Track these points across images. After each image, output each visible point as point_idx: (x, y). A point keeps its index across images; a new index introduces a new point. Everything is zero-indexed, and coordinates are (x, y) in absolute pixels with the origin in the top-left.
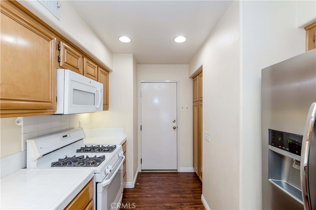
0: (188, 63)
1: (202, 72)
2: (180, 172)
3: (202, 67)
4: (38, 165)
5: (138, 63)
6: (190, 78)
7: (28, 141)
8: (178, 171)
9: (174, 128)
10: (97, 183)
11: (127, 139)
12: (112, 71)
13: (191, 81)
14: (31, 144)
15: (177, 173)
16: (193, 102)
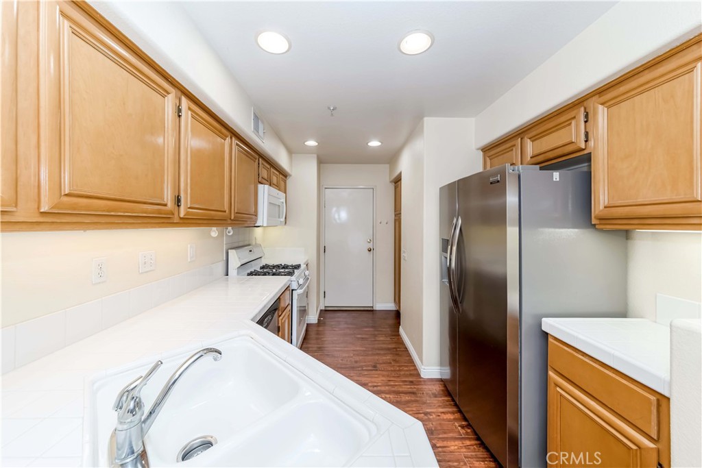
0: (388, 163)
1: (400, 180)
2: (377, 309)
3: (401, 173)
4: (238, 274)
5: (321, 162)
6: (391, 182)
7: (229, 251)
8: (374, 309)
9: (370, 250)
10: (292, 290)
11: (309, 262)
12: (290, 176)
13: (392, 187)
14: (232, 253)
15: (373, 311)
16: (395, 215)
